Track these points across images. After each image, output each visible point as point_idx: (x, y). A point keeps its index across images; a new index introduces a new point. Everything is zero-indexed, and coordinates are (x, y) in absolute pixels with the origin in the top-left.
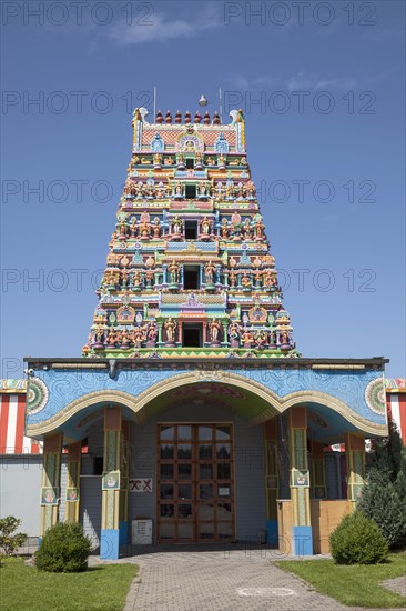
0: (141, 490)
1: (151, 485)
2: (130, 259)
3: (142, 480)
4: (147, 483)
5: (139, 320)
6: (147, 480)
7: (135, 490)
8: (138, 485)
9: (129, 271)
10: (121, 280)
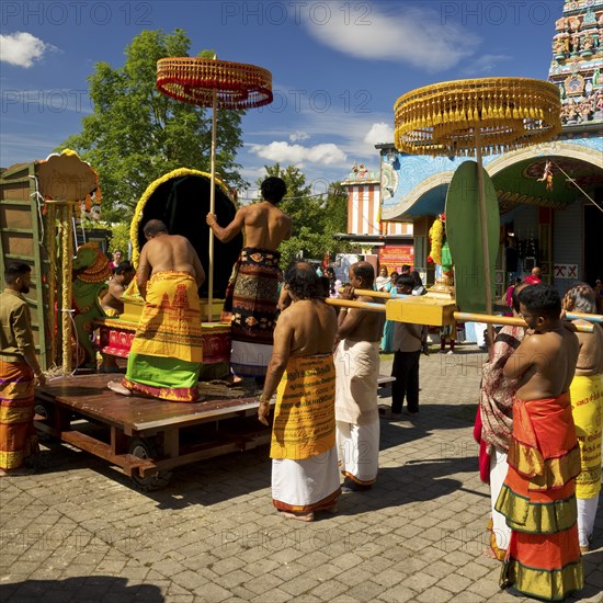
0: (566, 277)
1: (576, 271)
2: (581, 19)
3: (567, 266)
4: (573, 270)
5: (589, 88)
6: (572, 266)
7: (560, 276)
8: (563, 271)
9: (580, 34)
10: (571, 46)
